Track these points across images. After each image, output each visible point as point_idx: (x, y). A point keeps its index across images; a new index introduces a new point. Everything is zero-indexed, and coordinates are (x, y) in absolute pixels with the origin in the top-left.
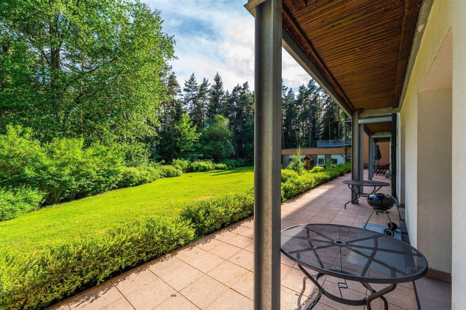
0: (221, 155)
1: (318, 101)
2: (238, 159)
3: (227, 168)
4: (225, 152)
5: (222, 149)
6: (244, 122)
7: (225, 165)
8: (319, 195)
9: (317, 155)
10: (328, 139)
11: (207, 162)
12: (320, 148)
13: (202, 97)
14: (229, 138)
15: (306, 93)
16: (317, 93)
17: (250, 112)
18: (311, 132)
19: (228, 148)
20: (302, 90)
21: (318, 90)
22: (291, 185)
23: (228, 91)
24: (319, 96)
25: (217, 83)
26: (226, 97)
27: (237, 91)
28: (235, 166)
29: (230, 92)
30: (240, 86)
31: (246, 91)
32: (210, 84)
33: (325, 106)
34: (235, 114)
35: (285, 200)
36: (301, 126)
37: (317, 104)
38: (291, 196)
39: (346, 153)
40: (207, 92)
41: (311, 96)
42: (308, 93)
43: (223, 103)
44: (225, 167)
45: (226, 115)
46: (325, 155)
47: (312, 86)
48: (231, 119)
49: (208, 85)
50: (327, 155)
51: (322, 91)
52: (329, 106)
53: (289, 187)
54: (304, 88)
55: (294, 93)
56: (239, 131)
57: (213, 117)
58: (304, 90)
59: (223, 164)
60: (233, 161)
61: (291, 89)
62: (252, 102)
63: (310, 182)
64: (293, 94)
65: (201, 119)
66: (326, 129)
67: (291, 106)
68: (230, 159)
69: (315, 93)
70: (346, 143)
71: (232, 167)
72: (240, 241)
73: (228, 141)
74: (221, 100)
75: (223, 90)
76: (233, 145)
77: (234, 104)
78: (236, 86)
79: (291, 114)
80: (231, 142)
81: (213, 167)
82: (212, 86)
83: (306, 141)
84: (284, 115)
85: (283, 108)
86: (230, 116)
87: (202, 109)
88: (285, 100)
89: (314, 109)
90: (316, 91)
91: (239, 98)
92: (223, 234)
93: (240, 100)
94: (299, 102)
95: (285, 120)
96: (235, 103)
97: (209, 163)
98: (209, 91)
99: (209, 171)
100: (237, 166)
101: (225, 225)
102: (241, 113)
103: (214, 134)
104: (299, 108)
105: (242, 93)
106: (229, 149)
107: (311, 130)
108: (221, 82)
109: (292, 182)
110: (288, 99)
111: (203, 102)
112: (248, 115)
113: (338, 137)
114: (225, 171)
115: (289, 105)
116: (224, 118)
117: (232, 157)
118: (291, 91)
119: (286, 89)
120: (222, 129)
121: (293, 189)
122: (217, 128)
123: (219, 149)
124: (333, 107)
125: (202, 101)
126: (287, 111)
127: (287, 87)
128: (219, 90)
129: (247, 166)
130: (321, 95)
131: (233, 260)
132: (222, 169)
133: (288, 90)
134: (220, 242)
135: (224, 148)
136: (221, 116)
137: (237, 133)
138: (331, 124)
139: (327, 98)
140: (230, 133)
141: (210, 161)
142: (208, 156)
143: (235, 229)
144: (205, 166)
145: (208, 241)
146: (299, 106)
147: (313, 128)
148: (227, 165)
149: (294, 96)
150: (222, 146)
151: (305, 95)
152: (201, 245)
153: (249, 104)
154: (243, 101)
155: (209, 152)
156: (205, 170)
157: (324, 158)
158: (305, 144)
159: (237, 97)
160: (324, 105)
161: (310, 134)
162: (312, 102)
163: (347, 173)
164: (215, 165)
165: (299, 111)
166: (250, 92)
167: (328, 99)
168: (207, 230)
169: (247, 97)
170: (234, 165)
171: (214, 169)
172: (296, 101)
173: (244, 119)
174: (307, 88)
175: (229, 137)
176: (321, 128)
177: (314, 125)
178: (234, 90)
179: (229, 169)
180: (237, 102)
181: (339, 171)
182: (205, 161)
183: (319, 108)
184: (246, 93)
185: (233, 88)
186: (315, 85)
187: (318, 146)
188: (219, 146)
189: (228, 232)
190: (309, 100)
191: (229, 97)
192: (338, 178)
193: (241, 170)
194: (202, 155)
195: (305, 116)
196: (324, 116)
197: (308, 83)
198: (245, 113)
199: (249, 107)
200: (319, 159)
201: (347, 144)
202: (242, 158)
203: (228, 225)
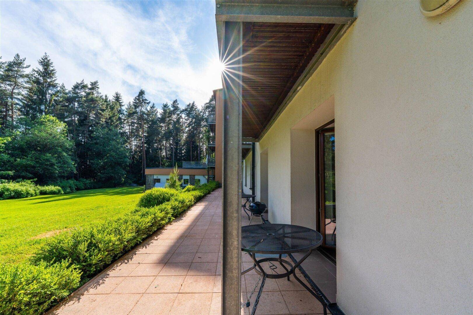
0: (51, 173)
1: (181, 123)
2: (81, 179)
3: (63, 192)
4: (58, 169)
5: (52, 165)
6: (92, 132)
7: (60, 188)
8: (200, 212)
9: (182, 175)
10: (190, 160)
11: (23, 183)
12: (185, 168)
13: (10, 81)
14: (67, 150)
15: (170, 112)
16: (180, 115)
17: (101, 119)
18: (175, 152)
19: (64, 163)
20: (165, 108)
21: (181, 112)
22: (177, 203)
23: (65, 85)
24: (182, 118)
25: (45, 69)
26: (60, 93)
27: (81, 89)
28: (76, 189)
29: (69, 88)
30: (85, 83)
31: (94, 93)
32: (29, 66)
33: (187, 129)
34: (76, 119)
35: (173, 220)
36: (163, 145)
37: (180, 125)
38: (177, 214)
39: (208, 174)
40: (22, 76)
41: (175, 116)
42: (171, 113)
43: (54, 100)
44: (59, 191)
45: (61, 117)
46: (190, 175)
47: (175, 107)
48: (69, 124)
49: (25, 66)
50: (191, 175)
51: (185, 114)
52: (191, 130)
53: (175, 206)
54: (168, 107)
55: (158, 110)
56: (82, 142)
57: (34, 117)
58: (168, 109)
59: (55, 186)
60: (71, 182)
61: (154, 104)
62: (104, 108)
63: (190, 200)
64: (156, 110)
65: (6, 116)
66: (188, 151)
67: (154, 122)
68: (67, 179)
69: (178, 115)
70: (208, 165)
71: (72, 190)
72: (147, 270)
73: (65, 154)
74: (51, 95)
75: (56, 82)
76: (72, 160)
77: (74, 105)
78: (79, 82)
79: (153, 131)
80: (70, 155)
81: (35, 191)
82: (34, 70)
83: (168, 161)
84: (146, 131)
85: (145, 123)
86: (66, 120)
87: (9, 100)
88: (147, 115)
89: (177, 129)
90: (179, 112)
91: (85, 99)
92: (118, 268)
93: (85, 101)
94: (163, 120)
95: (146, 137)
96: (76, 104)
97: (27, 184)
98: (27, 76)
99: (27, 197)
100: (78, 189)
101: (117, 258)
102: (86, 119)
103: (39, 142)
104: (162, 127)
105: (88, 94)
106: (66, 166)
107: (174, 150)
108: (53, 70)
109: (176, 200)
110: (151, 115)
111: (13, 89)
112: (98, 123)
113: (198, 159)
114: (60, 196)
115: (152, 121)
116: (57, 121)
117: (71, 176)
118: (153, 107)
119: (148, 103)
120: (54, 137)
121: (179, 207)
122: (44, 134)
123: (47, 165)
124: (194, 131)
125: (8, 87)
126: (149, 127)
127: (150, 102)
128: (49, 80)
129: (95, 188)
130: (184, 118)
131: (152, 289)
132: (53, 193)
133: (151, 105)
134: (121, 279)
135: (57, 163)
136: (52, 118)
137: (78, 144)
138: (192, 147)
139: (188, 121)
140: (69, 143)
141: (30, 182)
142: (23, 174)
143: (131, 259)
144: (20, 190)
145: (101, 282)
146: (162, 124)
147: (176, 149)
148: (62, 187)
149: (157, 113)
150: (54, 161)
151: (168, 114)
152: (91, 291)
153: (100, 110)
154: (91, 104)
155: (26, 168)
156: (18, 195)
157: (189, 178)
158: (169, 164)
159: (81, 97)
160: (186, 127)
161: (174, 155)
162: (175, 123)
163: (212, 191)
164: (40, 187)
165: (162, 129)
166: (101, 95)
167: (190, 123)
168: (93, 269)
169: (97, 101)
170: (74, 188)
171: (38, 194)
172: (159, 118)
173: (91, 128)
174: (170, 107)
175: (67, 148)
176: (183, 150)
177: (177, 146)
178: (76, 87)
179: (66, 194)
180: (80, 104)
181: (207, 190)
182: (18, 182)
183: (182, 130)
184: (96, 95)
185: (74, 83)
186: (179, 107)
187: (184, 166)
188: (47, 160)
189: (124, 265)
190: (173, 120)
191: (66, 94)
192: (208, 196)
193: (88, 194)
194: (11, 173)
195: (168, 135)
196: (186, 138)
197: (172, 103)
198: (92, 120)
199: (100, 114)
200: (184, 179)
201: (210, 166)
202: (86, 178)
203: (120, 257)
